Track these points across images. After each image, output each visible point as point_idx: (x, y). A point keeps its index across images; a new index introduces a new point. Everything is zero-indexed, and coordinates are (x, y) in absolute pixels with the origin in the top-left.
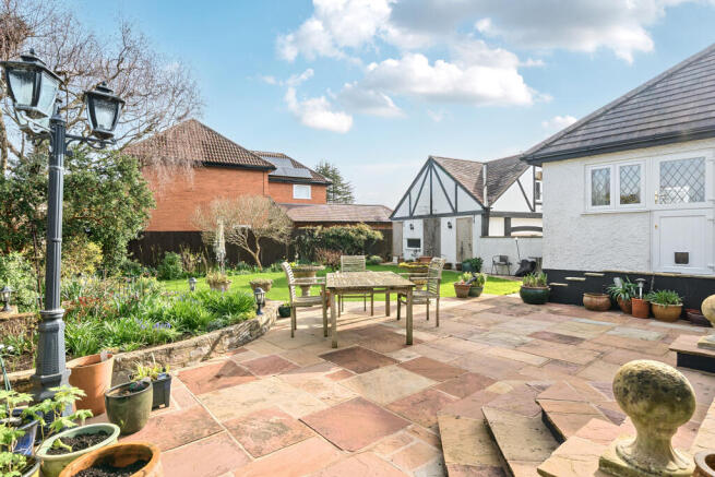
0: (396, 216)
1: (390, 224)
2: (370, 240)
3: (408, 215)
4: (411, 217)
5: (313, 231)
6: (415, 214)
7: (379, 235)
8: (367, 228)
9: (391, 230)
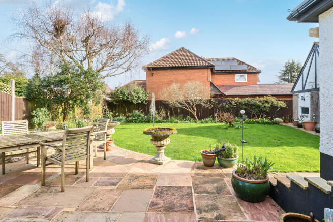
0: (295, 90)
1: (291, 96)
2: (274, 107)
3: (301, 89)
4: (304, 91)
5: (232, 100)
6: (305, 89)
7: (282, 104)
8: (273, 99)
9: (292, 101)
